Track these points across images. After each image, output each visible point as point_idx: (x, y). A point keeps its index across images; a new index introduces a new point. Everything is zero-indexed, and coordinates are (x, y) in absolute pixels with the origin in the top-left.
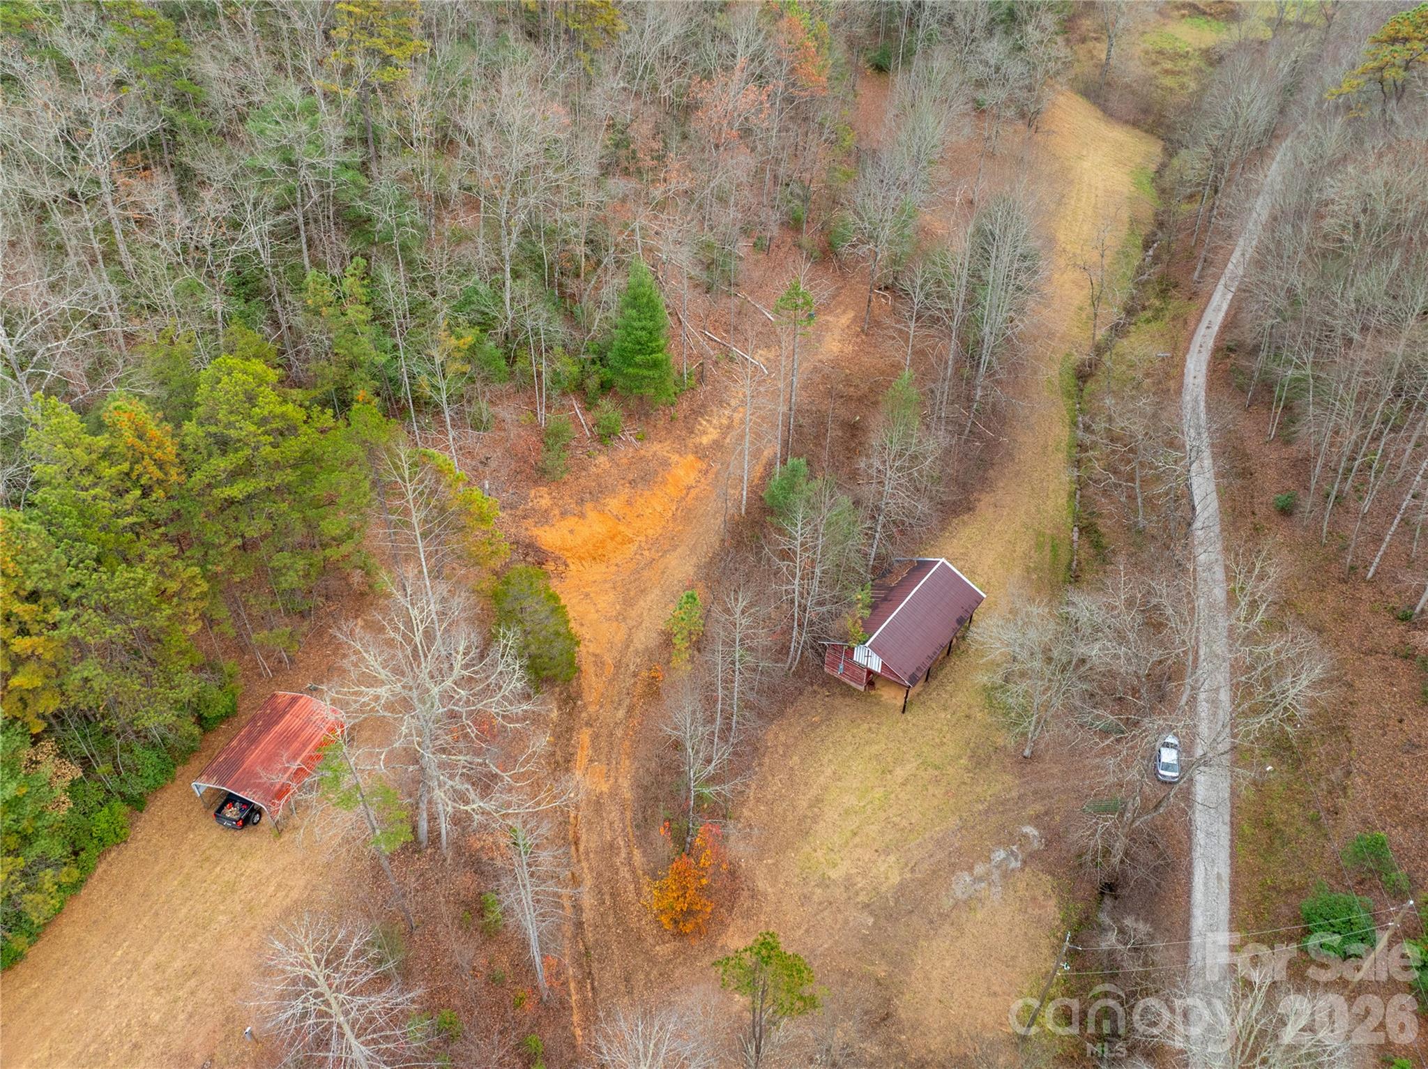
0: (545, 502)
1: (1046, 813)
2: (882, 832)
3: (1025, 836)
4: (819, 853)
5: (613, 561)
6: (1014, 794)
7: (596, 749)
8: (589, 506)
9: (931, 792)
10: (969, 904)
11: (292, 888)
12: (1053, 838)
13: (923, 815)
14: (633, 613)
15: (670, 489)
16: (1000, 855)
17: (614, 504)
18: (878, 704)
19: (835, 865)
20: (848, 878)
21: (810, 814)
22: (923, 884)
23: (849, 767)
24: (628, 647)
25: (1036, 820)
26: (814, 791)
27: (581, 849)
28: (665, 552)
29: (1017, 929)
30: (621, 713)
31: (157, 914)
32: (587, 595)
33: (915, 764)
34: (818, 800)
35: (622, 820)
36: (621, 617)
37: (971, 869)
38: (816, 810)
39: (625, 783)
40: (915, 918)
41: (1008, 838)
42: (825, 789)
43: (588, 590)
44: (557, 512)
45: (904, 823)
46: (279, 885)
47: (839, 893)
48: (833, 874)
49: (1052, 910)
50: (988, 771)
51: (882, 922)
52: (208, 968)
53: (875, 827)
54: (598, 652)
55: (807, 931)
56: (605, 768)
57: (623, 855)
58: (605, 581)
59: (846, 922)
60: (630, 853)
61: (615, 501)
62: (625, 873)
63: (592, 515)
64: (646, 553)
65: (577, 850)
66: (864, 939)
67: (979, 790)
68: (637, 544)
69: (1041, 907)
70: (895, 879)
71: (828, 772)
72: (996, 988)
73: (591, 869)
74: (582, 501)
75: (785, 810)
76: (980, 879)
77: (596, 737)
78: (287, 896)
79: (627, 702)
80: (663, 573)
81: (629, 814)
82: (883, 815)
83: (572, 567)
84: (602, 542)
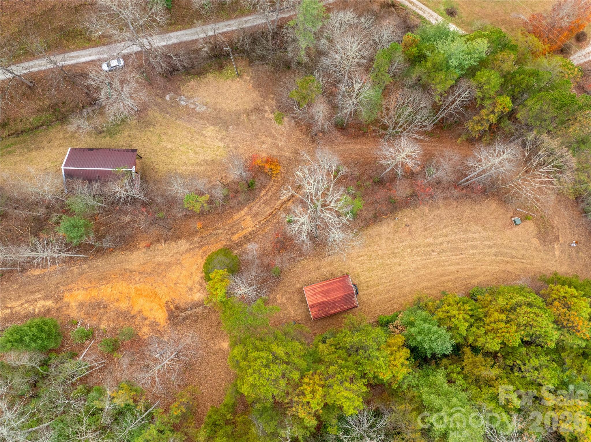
0: (145, 330)
1: (158, 95)
2: (197, 140)
3: (171, 98)
4: (217, 153)
5: (151, 288)
6: (156, 108)
7: (237, 230)
8: (133, 313)
9: (171, 133)
10: (206, 104)
11: (357, 253)
12: (167, 91)
13: (182, 131)
14: (173, 259)
15: (94, 293)
16: (183, 103)
17: (124, 305)
18: (143, 168)
19: (218, 147)
20: (220, 140)
21: (205, 164)
22: (208, 119)
23: (178, 162)
24: (191, 249)
25: (163, 97)
26: (196, 168)
27: (271, 211)
28: (131, 272)
29: (206, 89)
30: (220, 231)
31: (390, 282)
32: (175, 284)
33: (163, 143)
34: (198, 164)
35: (255, 205)
36: (178, 262)
37: (193, 109)
38: (202, 163)
39: (243, 213)
40: (221, 116)
41: (175, 103)
42: (192, 165)
43: (173, 286)
44: (147, 322)
45: (189, 135)
46: (359, 257)
47: (227, 141)
48: (222, 145)
49: (192, 83)
50: (150, 120)
51: (229, 124)
52: (390, 251)
53: (197, 143)
54: (200, 258)
55: (246, 141)
56: (242, 222)
57: (265, 197)
58: (164, 283)
59: (235, 133)
60: (263, 196)
61: (121, 306)
62: (270, 194)
63: (137, 309)
64: (137, 279)
65: (273, 212)
66: (238, 125)
67: (160, 119)
68: (135, 286)
69: (193, 86)
70: (212, 128)
71: (185, 167)
72: (228, 87)
73: (276, 204)
74: (133, 317)
75: (209, 172)
76: (195, 105)
77: (233, 234)
78: (360, 252)
79: (214, 232)
80: (144, 264)
81: (252, 204)
82: (190, 143)
83: (166, 300)
84: (146, 296)
